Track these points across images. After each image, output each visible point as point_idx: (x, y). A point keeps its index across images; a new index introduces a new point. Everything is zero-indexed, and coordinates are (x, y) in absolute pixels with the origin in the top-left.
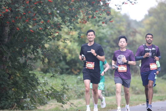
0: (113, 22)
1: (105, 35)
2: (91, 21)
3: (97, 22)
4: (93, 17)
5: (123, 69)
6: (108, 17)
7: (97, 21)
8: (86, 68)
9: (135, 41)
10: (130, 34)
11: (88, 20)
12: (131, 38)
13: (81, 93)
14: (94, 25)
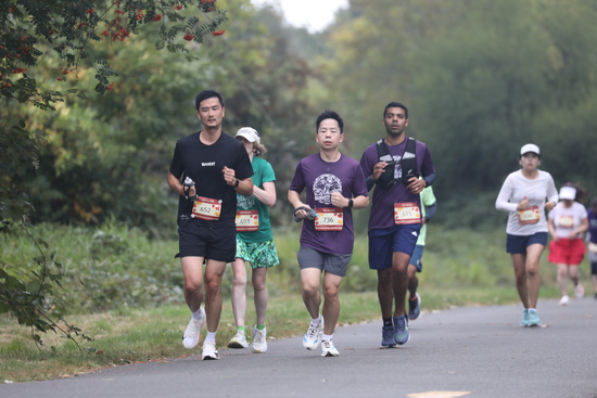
0: (226, 36)
1: (197, 82)
2: (143, 29)
3: (165, 34)
4: (151, 17)
5: (331, 220)
6: (205, 18)
7: (167, 31)
8: (193, 216)
9: (304, 105)
10: (284, 78)
11: (134, 28)
12: (288, 95)
13: (105, 291)
14: (157, 45)
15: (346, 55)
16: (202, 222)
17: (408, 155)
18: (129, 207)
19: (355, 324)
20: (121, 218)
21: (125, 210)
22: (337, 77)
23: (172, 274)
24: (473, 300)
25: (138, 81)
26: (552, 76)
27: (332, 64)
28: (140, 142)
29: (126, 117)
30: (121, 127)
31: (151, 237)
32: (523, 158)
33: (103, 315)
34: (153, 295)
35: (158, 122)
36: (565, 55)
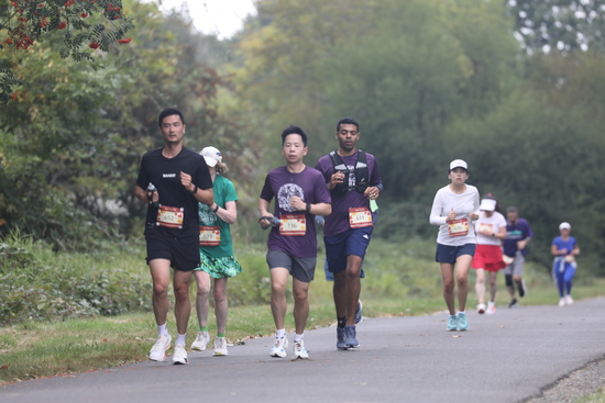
0: (132, 44)
1: (103, 91)
2: (48, 36)
3: (70, 43)
4: (56, 25)
5: (294, 226)
6: (111, 26)
7: (72, 39)
8: (158, 224)
9: (213, 114)
10: (193, 87)
11: (38, 36)
12: (197, 104)
13: (10, 305)
14: (62, 53)
15: (256, 63)
16: (168, 230)
17: (360, 165)
18: (34, 219)
19: (266, 336)
20: (26, 230)
21: (30, 222)
22: (246, 86)
23: (79, 287)
24: (385, 311)
25: (42, 89)
26: (463, 85)
27: (242, 72)
28: (45, 152)
29: (30, 127)
30: (26, 137)
31: (56, 249)
32: (452, 173)
33: (8, 329)
34: (59, 309)
35: (63, 131)
36: (476, 64)
